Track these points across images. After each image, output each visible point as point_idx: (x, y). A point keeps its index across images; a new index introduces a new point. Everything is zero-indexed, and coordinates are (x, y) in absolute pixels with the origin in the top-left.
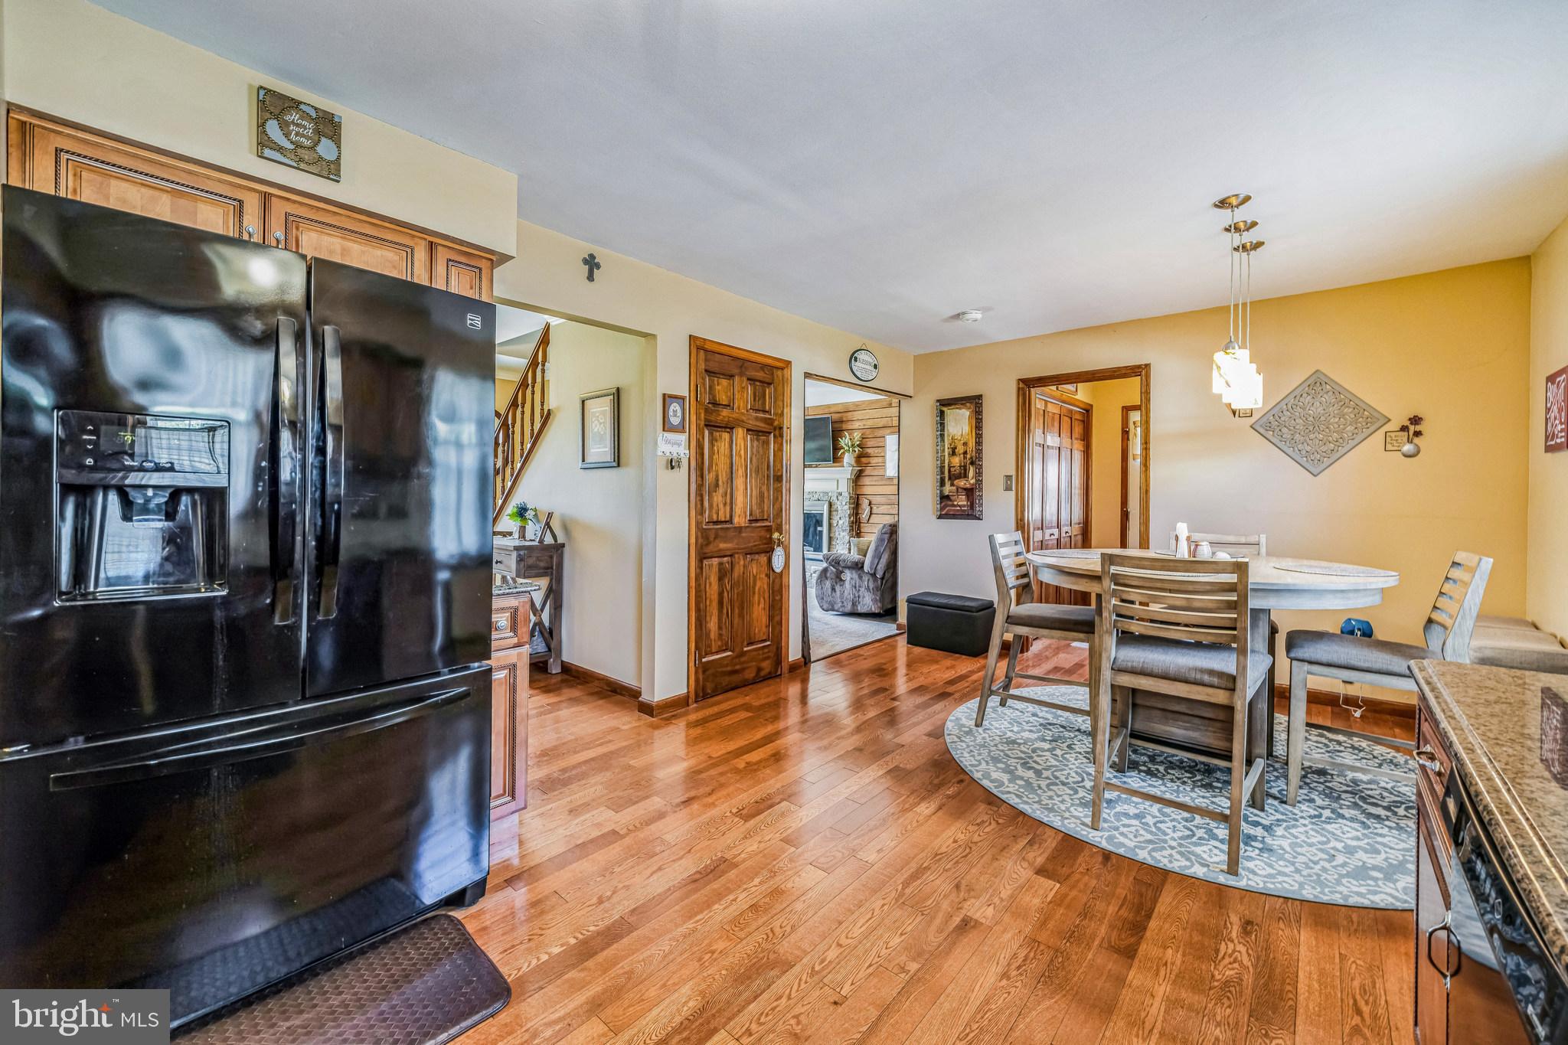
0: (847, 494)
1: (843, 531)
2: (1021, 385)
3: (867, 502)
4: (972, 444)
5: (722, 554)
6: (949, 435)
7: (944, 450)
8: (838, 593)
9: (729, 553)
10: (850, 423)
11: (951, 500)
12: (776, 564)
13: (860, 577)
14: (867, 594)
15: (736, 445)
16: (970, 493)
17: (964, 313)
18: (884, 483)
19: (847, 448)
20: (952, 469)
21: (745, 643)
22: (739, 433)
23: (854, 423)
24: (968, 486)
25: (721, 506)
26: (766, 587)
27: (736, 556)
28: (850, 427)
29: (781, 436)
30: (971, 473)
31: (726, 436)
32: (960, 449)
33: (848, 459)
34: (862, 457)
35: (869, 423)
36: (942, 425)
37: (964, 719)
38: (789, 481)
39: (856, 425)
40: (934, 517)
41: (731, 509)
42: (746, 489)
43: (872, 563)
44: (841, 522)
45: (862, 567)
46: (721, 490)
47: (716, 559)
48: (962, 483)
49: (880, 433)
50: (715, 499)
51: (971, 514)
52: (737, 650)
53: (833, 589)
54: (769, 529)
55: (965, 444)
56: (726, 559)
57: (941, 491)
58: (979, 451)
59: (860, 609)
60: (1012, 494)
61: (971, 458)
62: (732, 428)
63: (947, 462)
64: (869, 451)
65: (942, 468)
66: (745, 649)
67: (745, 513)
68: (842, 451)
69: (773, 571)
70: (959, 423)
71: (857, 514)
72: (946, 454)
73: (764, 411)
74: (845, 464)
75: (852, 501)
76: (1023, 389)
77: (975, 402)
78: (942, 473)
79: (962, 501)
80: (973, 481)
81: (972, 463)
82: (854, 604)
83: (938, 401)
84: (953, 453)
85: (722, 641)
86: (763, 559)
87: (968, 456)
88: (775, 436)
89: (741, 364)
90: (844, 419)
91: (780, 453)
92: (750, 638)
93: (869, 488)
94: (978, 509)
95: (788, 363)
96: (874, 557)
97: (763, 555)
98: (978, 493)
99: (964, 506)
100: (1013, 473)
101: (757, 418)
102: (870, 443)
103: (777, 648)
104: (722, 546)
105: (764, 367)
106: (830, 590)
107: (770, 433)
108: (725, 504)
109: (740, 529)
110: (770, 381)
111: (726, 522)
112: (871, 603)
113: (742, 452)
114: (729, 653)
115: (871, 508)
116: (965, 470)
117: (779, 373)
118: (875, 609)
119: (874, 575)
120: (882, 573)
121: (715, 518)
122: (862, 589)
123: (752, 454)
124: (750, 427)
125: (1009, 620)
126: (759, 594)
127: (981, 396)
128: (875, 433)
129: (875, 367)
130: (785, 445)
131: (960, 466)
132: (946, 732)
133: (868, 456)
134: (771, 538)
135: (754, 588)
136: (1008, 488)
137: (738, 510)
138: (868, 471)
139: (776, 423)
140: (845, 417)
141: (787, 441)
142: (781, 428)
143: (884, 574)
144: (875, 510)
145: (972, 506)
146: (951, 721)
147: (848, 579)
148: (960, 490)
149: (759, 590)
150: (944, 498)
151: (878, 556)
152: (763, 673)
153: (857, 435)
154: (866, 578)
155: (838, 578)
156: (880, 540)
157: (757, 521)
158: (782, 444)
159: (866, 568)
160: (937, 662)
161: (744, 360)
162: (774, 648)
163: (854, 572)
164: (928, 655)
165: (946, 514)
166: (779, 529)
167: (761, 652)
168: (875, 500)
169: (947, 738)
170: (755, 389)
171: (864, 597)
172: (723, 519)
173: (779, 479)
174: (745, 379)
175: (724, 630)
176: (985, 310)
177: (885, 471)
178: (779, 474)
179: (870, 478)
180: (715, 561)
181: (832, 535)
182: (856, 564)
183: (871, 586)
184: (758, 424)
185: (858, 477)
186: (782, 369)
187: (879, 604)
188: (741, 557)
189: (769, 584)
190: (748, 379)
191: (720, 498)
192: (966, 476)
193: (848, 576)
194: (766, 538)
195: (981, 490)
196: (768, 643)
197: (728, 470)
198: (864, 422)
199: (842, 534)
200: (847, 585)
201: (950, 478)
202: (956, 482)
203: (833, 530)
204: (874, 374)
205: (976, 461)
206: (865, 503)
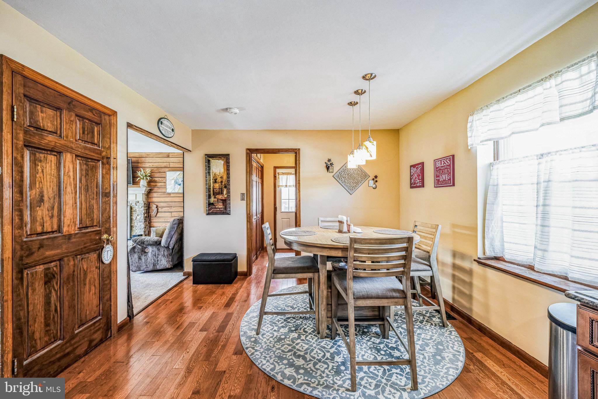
0: (142, 202)
1: (140, 222)
2: (248, 151)
3: (155, 206)
4: (225, 177)
5: (48, 260)
6: (213, 173)
7: (210, 180)
8: (143, 260)
9: (56, 258)
10: (144, 164)
11: (214, 205)
12: (106, 257)
13: (159, 250)
14: (163, 259)
15: (64, 167)
16: (224, 202)
17: (230, 108)
18: (165, 196)
19: (142, 177)
20: (214, 190)
21: (77, 326)
22: (68, 157)
23: (146, 164)
24: (223, 198)
25: (47, 219)
26: (96, 276)
27: (66, 259)
28: (144, 166)
29: (109, 163)
30: (225, 192)
31: (52, 158)
32: (219, 180)
33: (143, 183)
34: (151, 183)
35: (156, 165)
36: (209, 167)
37: (248, 332)
38: (115, 196)
39: (147, 165)
40: (205, 214)
41: (60, 220)
42: (76, 203)
43: (166, 241)
44: (138, 217)
45: (160, 243)
46: (47, 205)
47: (41, 266)
48: (220, 197)
49: (163, 170)
50: (40, 213)
51: (225, 211)
52: (68, 337)
53: (140, 258)
54: (99, 233)
55: (221, 177)
56: (52, 264)
57: (209, 201)
58: (228, 181)
59: (158, 267)
60: (245, 202)
61: (225, 184)
62: (60, 153)
63: (212, 186)
64: (156, 179)
65: (209, 189)
66: (76, 332)
67: (75, 223)
68: (139, 178)
69: (103, 263)
70: (218, 167)
71: (149, 212)
72: (212, 182)
73: (93, 143)
74: (141, 185)
75: (146, 206)
76: (249, 153)
77: (226, 157)
78: (209, 191)
79: (220, 206)
80: (226, 196)
81: (225, 187)
82: (154, 265)
83: (206, 155)
84: (215, 181)
85: (49, 335)
86: (93, 256)
87: (223, 184)
88: (103, 163)
89: (69, 101)
90: (139, 161)
91: (108, 176)
92: (81, 321)
93: (156, 198)
94: (228, 209)
95: (115, 113)
96: (168, 238)
97: (92, 254)
98: (228, 202)
99: (221, 208)
100: (245, 192)
101: (85, 148)
102: (157, 175)
103: (107, 318)
104: (48, 253)
105: (92, 109)
106: (137, 259)
107: (99, 161)
108: (52, 217)
109: (69, 237)
110: (99, 122)
111: (53, 232)
112: (166, 263)
113: (71, 174)
114: (59, 342)
115: (158, 209)
116: (222, 190)
117: (107, 118)
118: (168, 266)
119: (168, 247)
120: (173, 246)
121: (39, 229)
122: (160, 256)
123: (81, 175)
124: (79, 153)
125: (275, 272)
126: (90, 284)
127: (229, 154)
128: (161, 170)
129: (173, 130)
130: (112, 170)
131: (219, 189)
132: (245, 347)
133: (155, 182)
134: (100, 239)
135: (85, 280)
136: (243, 199)
137: (67, 219)
138: (156, 189)
139: (104, 154)
140: (140, 160)
141: (113, 168)
142: (109, 158)
143: (174, 246)
144: (160, 210)
145: (226, 208)
146: (242, 336)
147: (150, 251)
148: (219, 200)
149: (90, 281)
150: (210, 204)
151: (170, 237)
152: (94, 343)
153: (148, 171)
154: (162, 250)
155: (143, 251)
156: (172, 228)
157: (87, 227)
158: (109, 170)
159: (163, 244)
160: (213, 293)
161: (73, 99)
162: (104, 321)
163: (154, 247)
164: (207, 289)
165: (212, 213)
166: (108, 231)
167: (93, 327)
168: (160, 205)
169: (247, 351)
170: (84, 123)
171: (161, 260)
172: (50, 230)
173: (107, 195)
174: (73, 114)
175: (52, 327)
176: (241, 109)
177: (166, 189)
178: (107, 191)
179: (157, 194)
180: (40, 269)
181: (132, 225)
182: (156, 242)
183: (166, 253)
184: (87, 152)
185: (149, 193)
186: (109, 116)
187: (171, 263)
188: (71, 259)
189: (99, 275)
190: (77, 115)
191: (45, 212)
192: (222, 193)
193: (150, 250)
194: (96, 240)
195: (230, 200)
196: (99, 318)
197: (56, 188)
198: (152, 164)
199: (139, 224)
200: (150, 255)
201: (214, 194)
202: (217, 196)
203: (133, 222)
204: (172, 135)
205: (227, 186)
206: (154, 207)
